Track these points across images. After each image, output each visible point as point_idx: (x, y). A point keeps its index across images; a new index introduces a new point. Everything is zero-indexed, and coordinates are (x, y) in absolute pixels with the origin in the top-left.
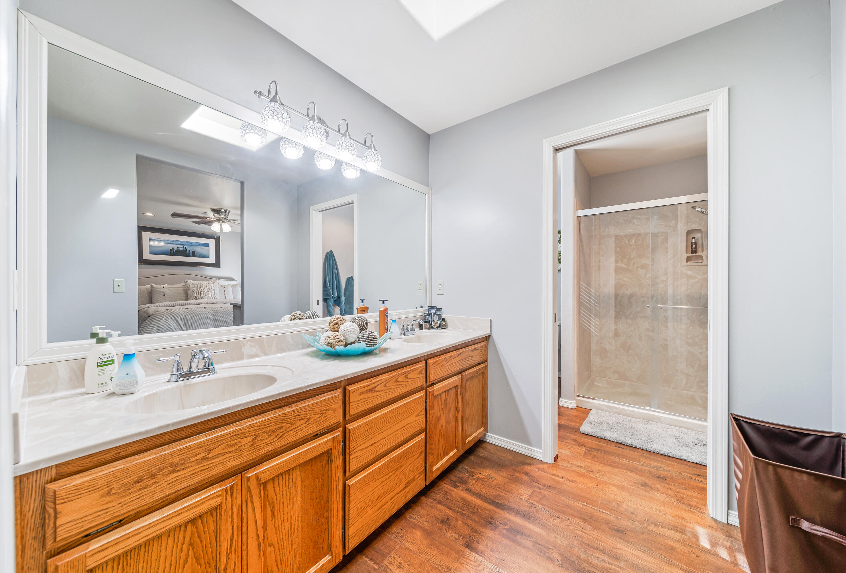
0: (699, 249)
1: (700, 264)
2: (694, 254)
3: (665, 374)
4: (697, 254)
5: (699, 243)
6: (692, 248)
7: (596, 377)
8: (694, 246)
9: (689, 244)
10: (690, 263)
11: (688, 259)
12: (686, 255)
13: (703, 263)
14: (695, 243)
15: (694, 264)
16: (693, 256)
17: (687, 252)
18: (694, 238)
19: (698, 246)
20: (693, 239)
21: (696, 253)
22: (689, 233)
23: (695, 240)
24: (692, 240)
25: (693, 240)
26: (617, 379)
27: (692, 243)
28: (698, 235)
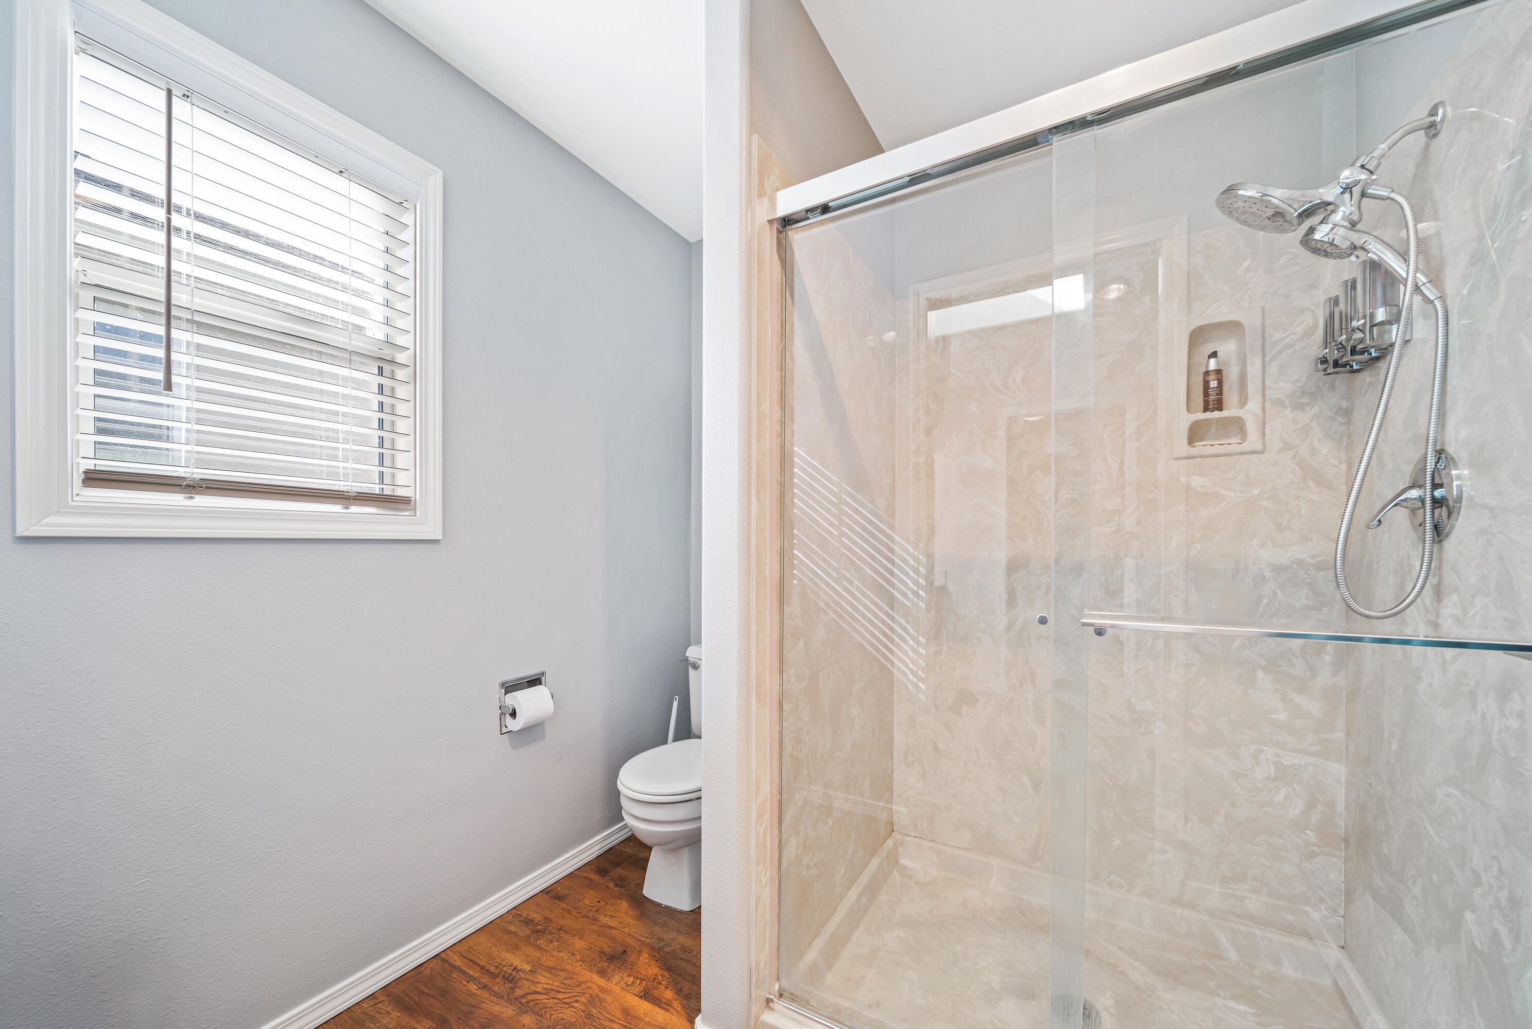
0: (1231, 396)
1: (1235, 448)
2: (1216, 414)
3: (1117, 842)
4: (1224, 414)
5: (1232, 376)
6: (1206, 394)
7: (908, 839)
8: (1214, 384)
9: (1198, 380)
10: (1201, 448)
11: (1195, 434)
12: (1186, 420)
13: (1245, 447)
14: (1219, 372)
15: (1212, 450)
16: (1208, 422)
17: (1189, 409)
18: (1214, 355)
19: (1225, 388)
20: (1212, 361)
21: (1220, 409)
22: (1197, 336)
23: (1218, 363)
24: (1208, 363)
25: (1213, 364)
26: (966, 849)
27: (1207, 373)
28: (1228, 348)
